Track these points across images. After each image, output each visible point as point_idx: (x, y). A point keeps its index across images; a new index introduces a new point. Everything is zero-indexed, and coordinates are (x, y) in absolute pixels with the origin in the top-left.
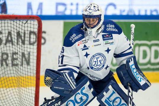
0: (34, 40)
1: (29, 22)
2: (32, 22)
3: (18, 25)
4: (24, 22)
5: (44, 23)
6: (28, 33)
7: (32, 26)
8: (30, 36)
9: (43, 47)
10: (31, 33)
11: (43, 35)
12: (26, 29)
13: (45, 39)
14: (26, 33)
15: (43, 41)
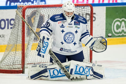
0: (89, 18)
1: (85, 7)
2: (87, 8)
3: (79, 10)
4: (83, 8)
5: (95, 8)
6: (85, 14)
7: (87, 10)
8: (86, 16)
9: (94, 23)
10: (87, 14)
11: (94, 15)
12: (84, 12)
13: (95, 18)
14: (84, 14)
15: (94, 19)
